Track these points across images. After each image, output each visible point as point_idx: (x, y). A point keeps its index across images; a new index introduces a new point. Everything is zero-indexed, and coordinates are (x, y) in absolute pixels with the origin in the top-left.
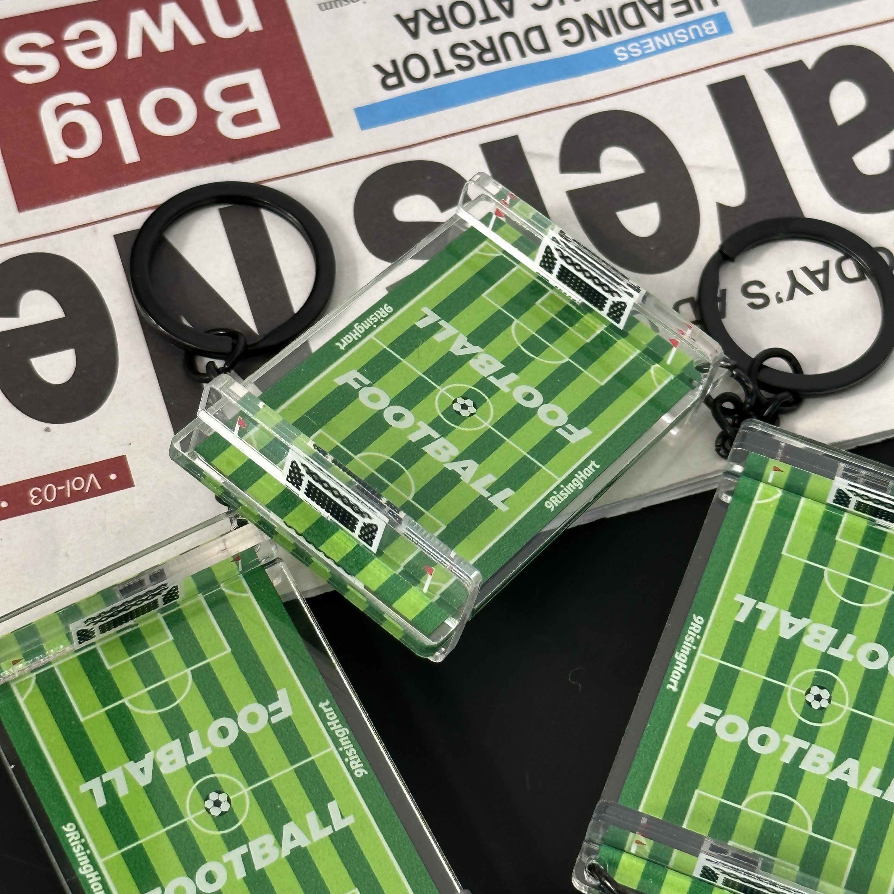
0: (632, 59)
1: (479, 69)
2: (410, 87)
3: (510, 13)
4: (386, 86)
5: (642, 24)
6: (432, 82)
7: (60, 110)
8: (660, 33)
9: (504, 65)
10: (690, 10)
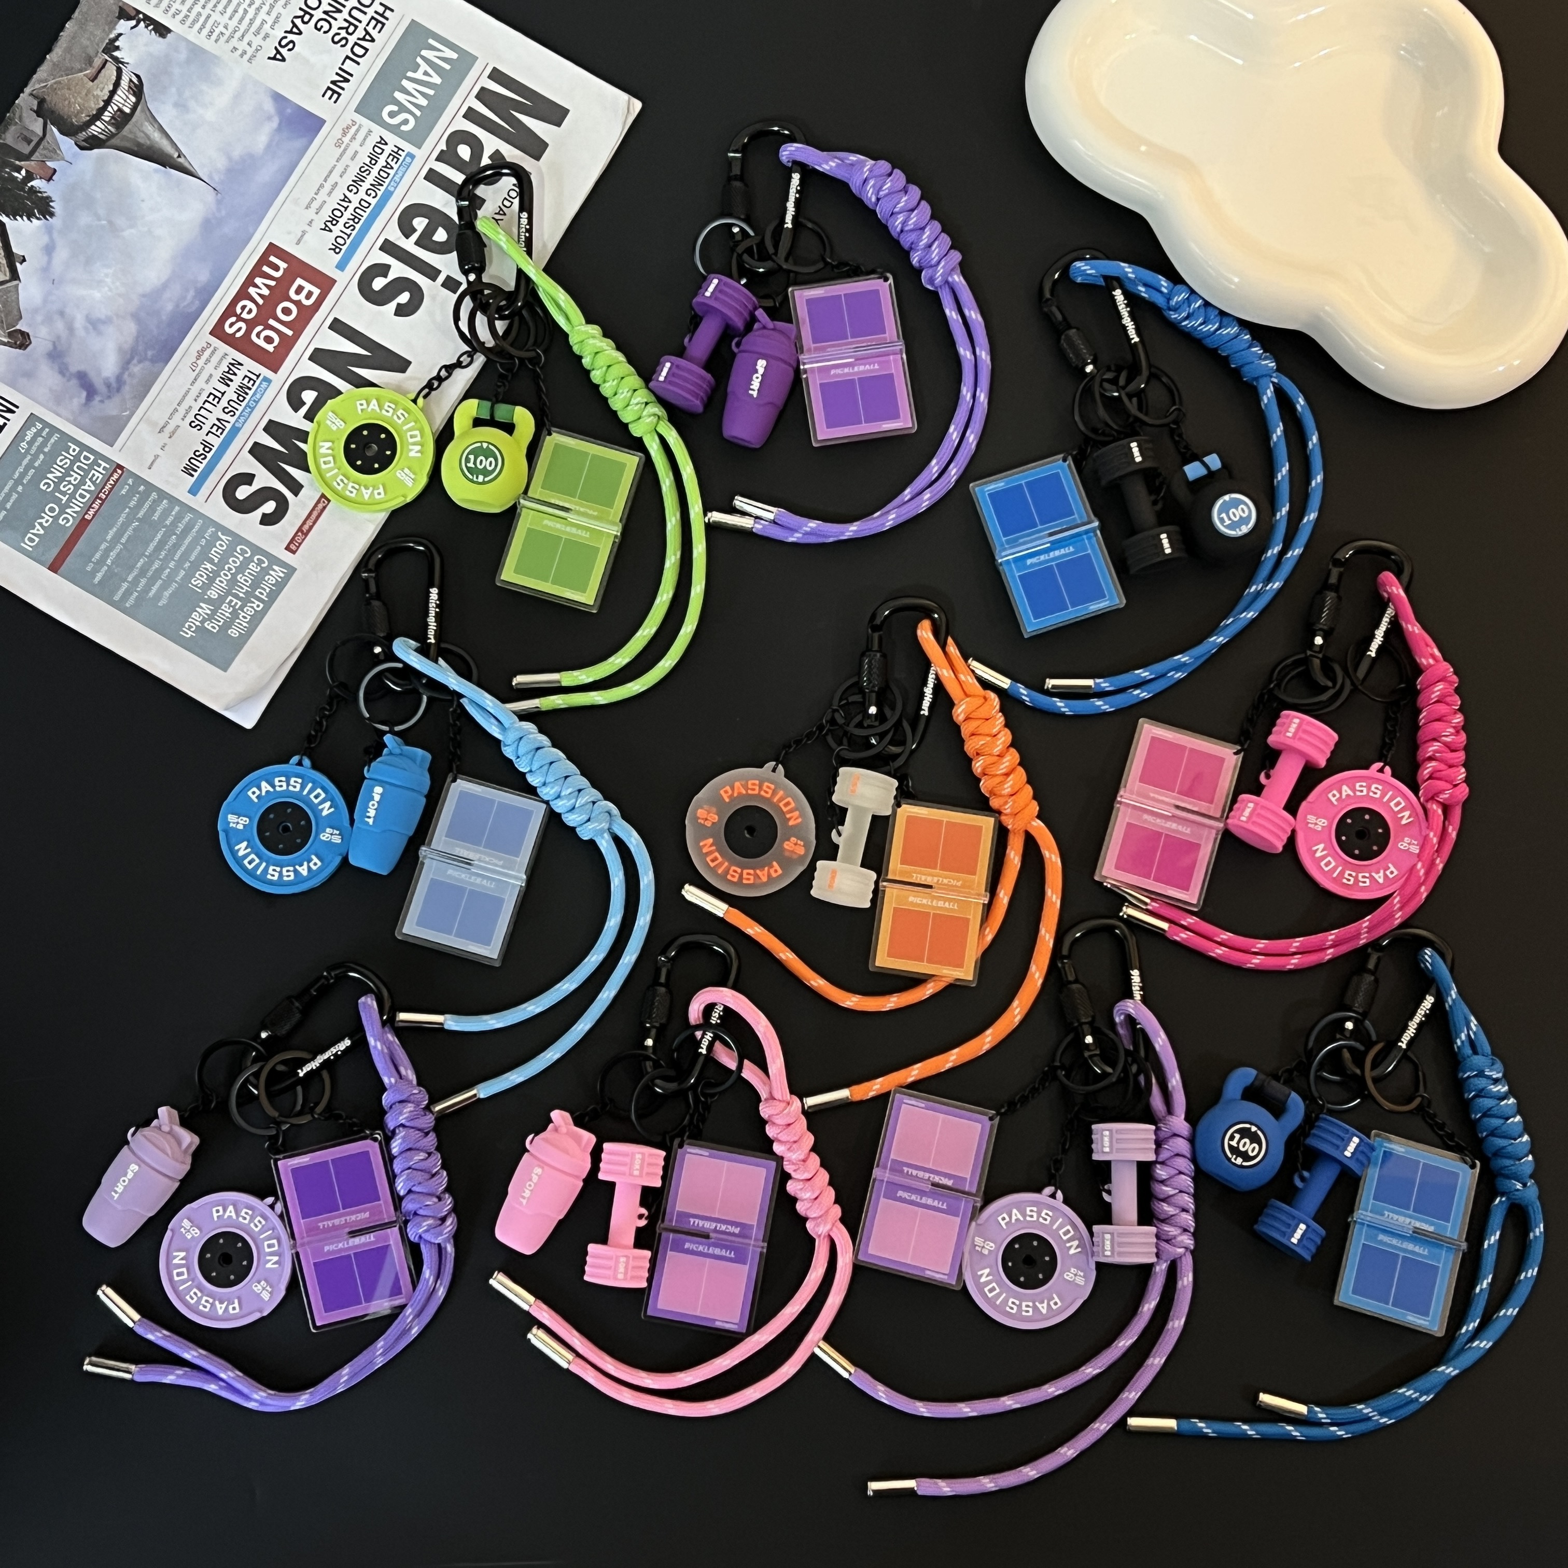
0: (395, 188)
1: (358, 226)
2: (344, 248)
3: (350, 202)
4: (337, 253)
5: (389, 174)
6: (348, 242)
7: (258, 335)
8: (396, 173)
9: (363, 219)
10: (398, 159)
